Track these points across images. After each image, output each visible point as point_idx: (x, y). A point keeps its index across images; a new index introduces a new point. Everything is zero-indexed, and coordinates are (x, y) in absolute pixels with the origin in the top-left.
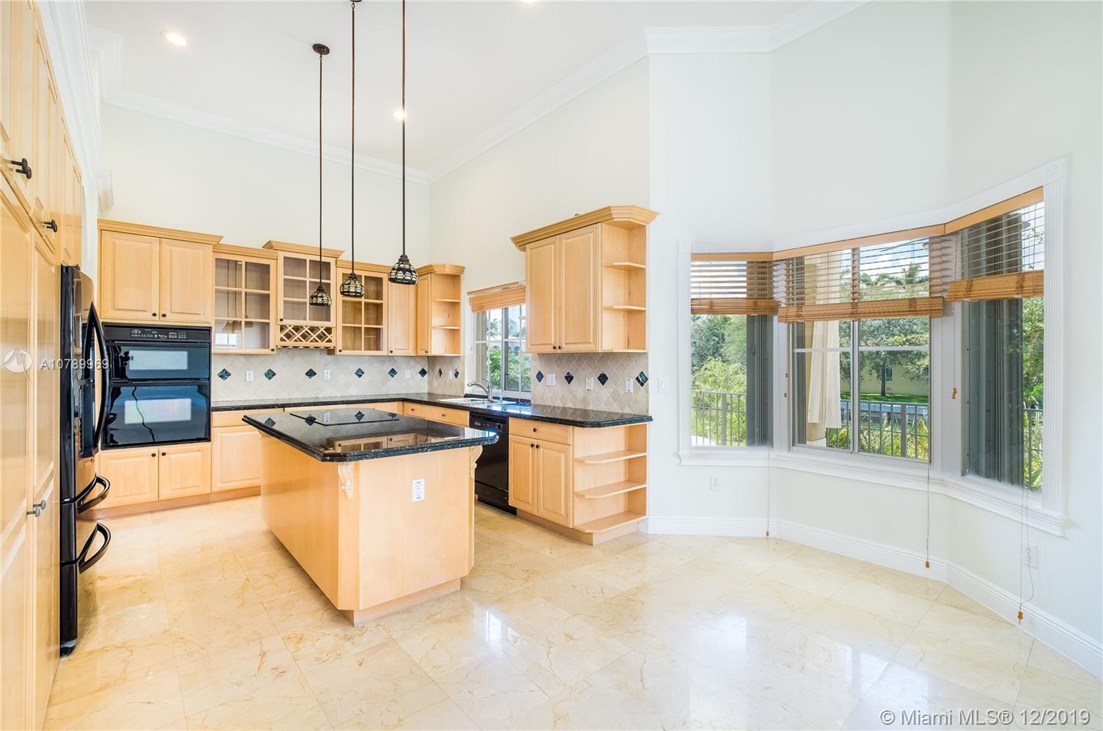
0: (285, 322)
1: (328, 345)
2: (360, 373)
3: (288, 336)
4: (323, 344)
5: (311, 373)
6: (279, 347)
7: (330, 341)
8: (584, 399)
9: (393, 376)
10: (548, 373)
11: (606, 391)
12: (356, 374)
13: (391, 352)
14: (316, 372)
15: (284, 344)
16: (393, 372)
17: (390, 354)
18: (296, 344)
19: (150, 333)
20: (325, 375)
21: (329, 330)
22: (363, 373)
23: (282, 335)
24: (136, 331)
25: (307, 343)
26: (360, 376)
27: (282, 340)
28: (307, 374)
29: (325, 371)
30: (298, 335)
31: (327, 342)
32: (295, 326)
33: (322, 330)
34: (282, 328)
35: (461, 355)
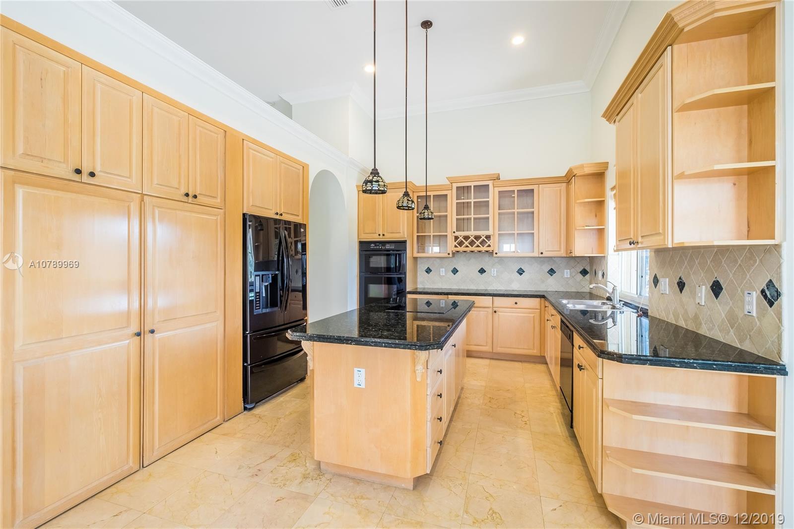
0: (457, 234)
1: (488, 249)
2: (521, 272)
3: (461, 244)
4: (483, 249)
5: (482, 271)
6: (454, 252)
7: (489, 246)
8: (696, 318)
9: (552, 275)
10: (663, 277)
11: (720, 308)
12: (518, 272)
13: (542, 253)
14: (485, 270)
15: (457, 249)
16: (552, 272)
17: (541, 255)
18: (466, 249)
19: (378, 246)
20: (492, 272)
21: (488, 237)
22: (524, 272)
23: (456, 243)
24: (372, 245)
25: (474, 248)
26: (521, 274)
27: (456, 246)
28: (479, 271)
29: (492, 270)
30: (466, 243)
31: (488, 246)
32: (464, 236)
33: (483, 238)
34: (456, 238)
35: (606, 256)
